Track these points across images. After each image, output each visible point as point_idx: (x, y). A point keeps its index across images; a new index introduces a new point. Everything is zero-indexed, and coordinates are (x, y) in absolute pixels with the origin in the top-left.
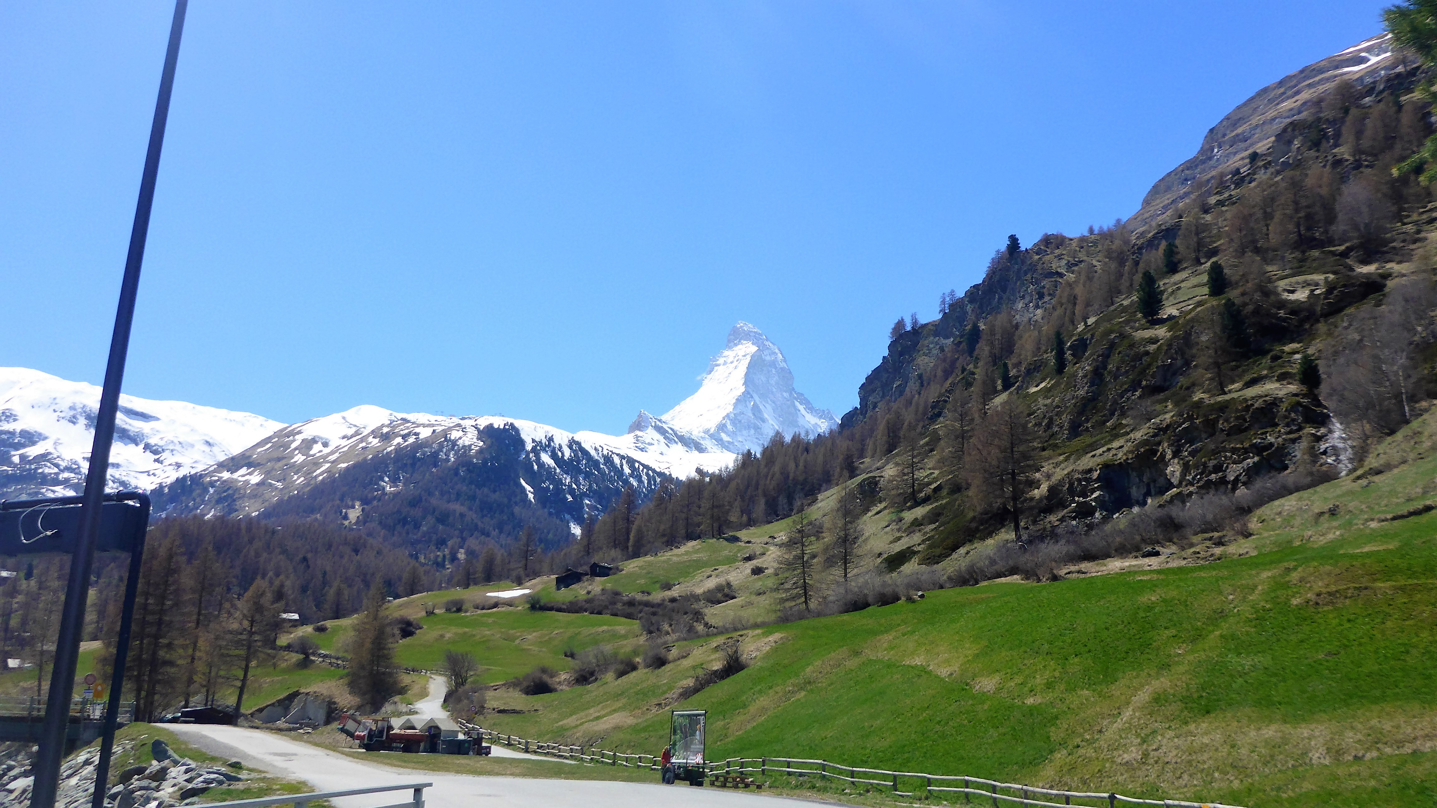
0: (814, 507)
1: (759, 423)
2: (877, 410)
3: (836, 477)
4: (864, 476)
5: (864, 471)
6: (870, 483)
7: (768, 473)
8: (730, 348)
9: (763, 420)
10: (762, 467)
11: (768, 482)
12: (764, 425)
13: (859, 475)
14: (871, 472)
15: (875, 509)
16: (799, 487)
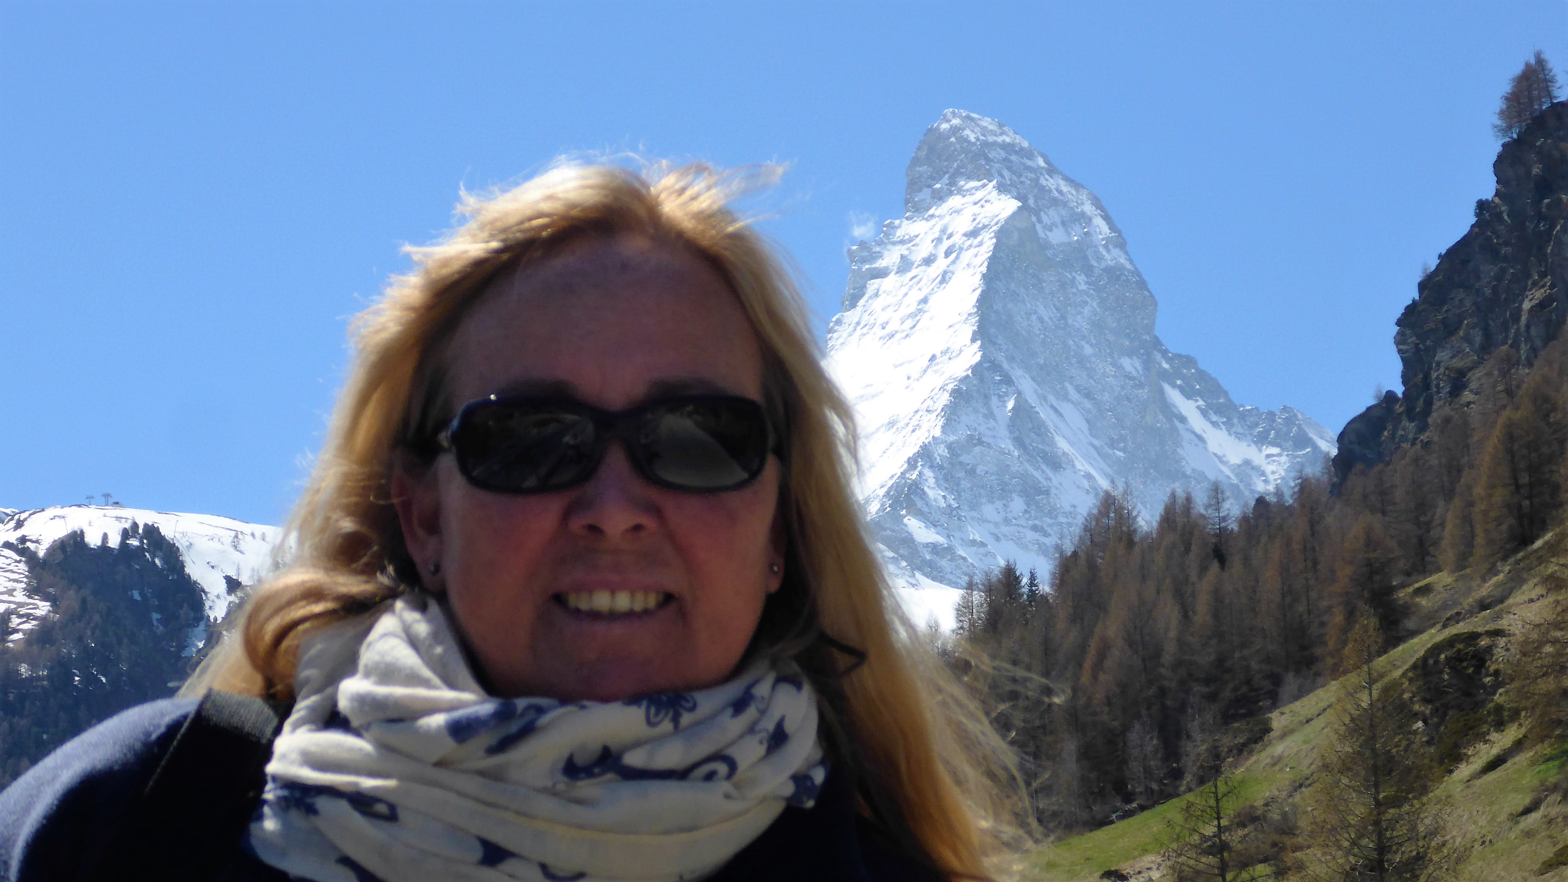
0: (1261, 758)
1: (1039, 474)
2: (1467, 396)
3: (1331, 644)
4: (1433, 636)
5: (1430, 620)
6: (1459, 658)
7: (1083, 648)
8: (918, 210)
9: (1056, 463)
10: (1061, 625)
11: (1085, 679)
12: (1056, 479)
13: (1413, 634)
14: (1457, 618)
15: (1484, 753)
16: (1198, 689)
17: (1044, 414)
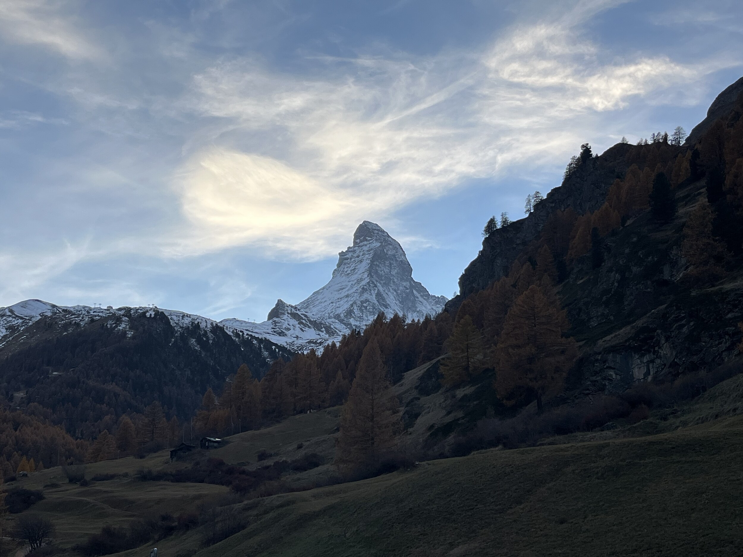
1: (382, 309)
9: (386, 306)
12: (386, 310)
17: (385, 295)
